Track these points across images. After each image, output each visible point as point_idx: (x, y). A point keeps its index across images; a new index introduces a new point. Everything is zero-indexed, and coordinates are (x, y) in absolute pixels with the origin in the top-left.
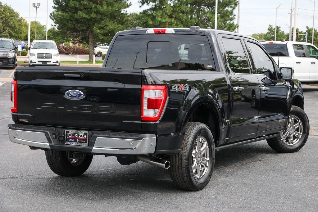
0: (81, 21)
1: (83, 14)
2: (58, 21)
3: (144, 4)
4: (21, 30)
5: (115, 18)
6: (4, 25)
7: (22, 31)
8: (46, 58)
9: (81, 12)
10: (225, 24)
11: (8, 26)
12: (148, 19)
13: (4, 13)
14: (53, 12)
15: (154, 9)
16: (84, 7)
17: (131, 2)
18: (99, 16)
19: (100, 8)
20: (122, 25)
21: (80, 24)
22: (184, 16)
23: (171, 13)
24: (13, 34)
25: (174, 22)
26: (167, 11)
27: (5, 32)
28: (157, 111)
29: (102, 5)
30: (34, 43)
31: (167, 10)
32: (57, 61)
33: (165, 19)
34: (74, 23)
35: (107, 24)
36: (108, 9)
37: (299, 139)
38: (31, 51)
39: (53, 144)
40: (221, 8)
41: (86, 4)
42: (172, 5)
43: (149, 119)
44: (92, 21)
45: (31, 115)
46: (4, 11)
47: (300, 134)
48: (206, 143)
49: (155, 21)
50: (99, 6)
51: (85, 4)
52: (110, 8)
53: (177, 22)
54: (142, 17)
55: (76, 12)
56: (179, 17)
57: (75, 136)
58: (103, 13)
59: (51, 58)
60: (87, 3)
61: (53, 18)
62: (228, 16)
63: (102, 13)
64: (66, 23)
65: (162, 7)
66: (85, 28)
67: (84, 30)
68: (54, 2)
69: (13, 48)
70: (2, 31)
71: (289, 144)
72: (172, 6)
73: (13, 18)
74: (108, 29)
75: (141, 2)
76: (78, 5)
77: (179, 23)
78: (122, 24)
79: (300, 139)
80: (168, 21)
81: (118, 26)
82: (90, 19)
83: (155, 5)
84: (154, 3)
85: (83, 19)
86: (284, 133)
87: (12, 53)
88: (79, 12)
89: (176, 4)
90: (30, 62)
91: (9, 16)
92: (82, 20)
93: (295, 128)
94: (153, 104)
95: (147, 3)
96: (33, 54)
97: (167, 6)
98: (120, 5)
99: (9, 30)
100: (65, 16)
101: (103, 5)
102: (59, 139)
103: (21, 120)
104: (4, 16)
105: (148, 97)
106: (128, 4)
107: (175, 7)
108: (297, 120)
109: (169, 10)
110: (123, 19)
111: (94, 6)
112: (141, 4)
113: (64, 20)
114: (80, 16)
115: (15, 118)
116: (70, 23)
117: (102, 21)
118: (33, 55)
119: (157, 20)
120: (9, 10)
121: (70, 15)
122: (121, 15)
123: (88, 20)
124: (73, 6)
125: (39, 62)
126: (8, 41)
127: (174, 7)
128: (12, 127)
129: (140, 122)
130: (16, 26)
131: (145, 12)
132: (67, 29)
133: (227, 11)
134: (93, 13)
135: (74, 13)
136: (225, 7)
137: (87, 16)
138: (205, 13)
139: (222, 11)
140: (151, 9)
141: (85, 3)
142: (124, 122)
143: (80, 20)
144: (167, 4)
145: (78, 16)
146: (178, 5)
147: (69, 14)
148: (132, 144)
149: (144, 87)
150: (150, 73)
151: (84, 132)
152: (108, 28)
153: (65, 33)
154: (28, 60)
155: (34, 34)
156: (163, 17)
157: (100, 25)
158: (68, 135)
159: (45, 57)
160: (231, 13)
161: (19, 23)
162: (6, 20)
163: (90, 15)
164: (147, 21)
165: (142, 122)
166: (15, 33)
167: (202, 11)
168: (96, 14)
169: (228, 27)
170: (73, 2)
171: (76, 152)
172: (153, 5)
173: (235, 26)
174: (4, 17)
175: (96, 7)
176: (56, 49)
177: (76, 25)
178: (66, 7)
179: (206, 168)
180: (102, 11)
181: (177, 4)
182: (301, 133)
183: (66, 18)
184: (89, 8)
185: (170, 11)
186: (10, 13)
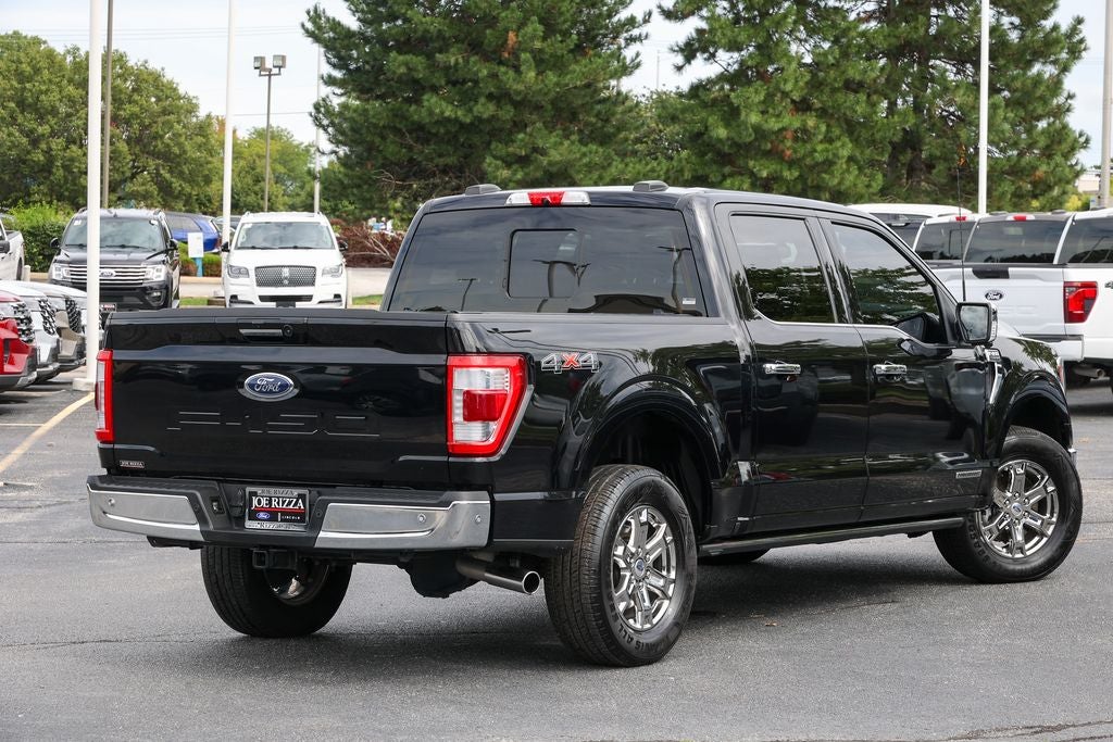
0: (436, 135)
1: (444, 104)
2: (343, 133)
3: (694, 57)
4: (209, 166)
5: (573, 117)
6: (137, 150)
7: (210, 170)
8: (294, 282)
9: (434, 99)
10: (1029, 131)
11: (156, 155)
12: (710, 120)
13: (136, 97)
14: (324, 100)
15: (735, 78)
16: (446, 75)
17: (638, 55)
18: (507, 113)
19: (511, 80)
20: (602, 144)
21: (433, 147)
22: (858, 103)
23: (806, 91)
24: (176, 184)
25: (817, 127)
26: (789, 87)
27: (139, 179)
28: (494, 426)
29: (517, 69)
30: (246, 227)
31: (786, 81)
32: (337, 296)
33: (778, 116)
34: (409, 140)
35: (540, 143)
36: (543, 81)
37: (1045, 539)
38: (232, 258)
39: (211, 527)
40: (1012, 67)
41: (457, 63)
42: (808, 59)
43: (469, 450)
44: (481, 131)
45: (152, 449)
46: (134, 90)
47: (1049, 523)
48: (664, 526)
49: (738, 126)
50: (506, 73)
51: (452, 64)
52: (552, 77)
53: (828, 126)
54: (684, 110)
55: (416, 100)
56: (837, 107)
57: (274, 504)
58: (524, 100)
59: (312, 283)
60: (461, 60)
61: (325, 122)
62: (1044, 100)
63: (519, 98)
64: (377, 140)
65: (770, 69)
66: (451, 160)
67: (450, 167)
68: (328, 58)
69: (163, 248)
70: (128, 174)
71: (1010, 555)
72: (810, 65)
73: (172, 117)
74: (545, 163)
75: (682, 50)
76: (420, 68)
77: (836, 131)
78: (604, 140)
79: (1051, 538)
80: (790, 124)
81: (584, 149)
82: (472, 124)
83: (742, 63)
84: (736, 55)
85: (445, 126)
86: (991, 519)
87: (159, 267)
88: (425, 97)
89: (825, 54)
90: (228, 303)
91: (156, 108)
92: (442, 131)
93: (1031, 501)
94: (480, 407)
95: (706, 55)
96: (240, 269)
97: (789, 63)
98: (594, 66)
99: (157, 169)
100: (371, 113)
101: (523, 68)
102: (228, 513)
103: (124, 464)
104: (136, 109)
105: (466, 389)
106: (628, 61)
107: (821, 67)
108: (1039, 476)
109: (797, 81)
110: (607, 121)
111: (485, 72)
112: (680, 59)
113: (368, 128)
114: (431, 113)
115: (108, 459)
116: (392, 142)
117: (519, 132)
118: (241, 272)
119: (745, 123)
120: (157, 88)
121: (392, 110)
122: (599, 107)
123: (462, 126)
124: (402, 74)
125: (263, 298)
126: (144, 219)
127: (816, 66)
128: (100, 485)
129: (445, 459)
130: (185, 152)
131: (697, 89)
132: (383, 166)
133: (1038, 80)
134: (482, 100)
135: (408, 101)
136: (1029, 64)
137: (459, 113)
138: (946, 89)
139: (1014, 78)
140: (722, 78)
141: (453, 61)
142: (401, 459)
143: (434, 131)
144: (786, 53)
145: (424, 112)
146: (831, 59)
147: (390, 106)
148: (421, 519)
149: (453, 360)
150: (472, 323)
151: (296, 492)
152: (545, 161)
153: (371, 183)
154: (222, 294)
155: (262, 183)
156: (771, 111)
157: (511, 149)
158: (255, 502)
159: (286, 282)
160: (1056, 84)
161: (200, 139)
162: (145, 127)
163: (470, 110)
164: (706, 128)
165: (451, 459)
166: (184, 179)
167: (933, 80)
168: (499, 102)
169: (1042, 142)
170: (401, 58)
171: (275, 547)
172: (731, 61)
173: (1076, 140)
174: (134, 116)
175: (494, 76)
176: (333, 247)
177: (416, 150)
178: (376, 78)
179: (666, 603)
180: (519, 93)
181: (830, 57)
182: (1054, 519)
183: (374, 121)
184: (470, 80)
185: (801, 84)
186: (159, 100)
